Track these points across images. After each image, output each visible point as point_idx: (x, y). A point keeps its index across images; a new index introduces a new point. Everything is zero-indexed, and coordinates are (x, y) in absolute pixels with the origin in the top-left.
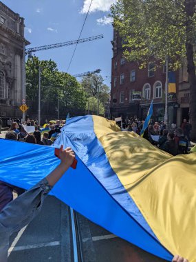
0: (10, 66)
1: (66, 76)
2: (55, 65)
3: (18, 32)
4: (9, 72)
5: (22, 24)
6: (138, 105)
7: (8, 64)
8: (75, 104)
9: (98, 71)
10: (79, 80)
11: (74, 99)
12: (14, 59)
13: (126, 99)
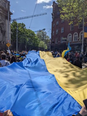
0: (3, 25)
1: (29, 31)
2: (24, 25)
3: (7, 8)
4: (2, 28)
5: (9, 5)
6: (65, 44)
7: (2, 24)
8: (34, 44)
9: (44, 29)
10: (36, 33)
11: (33, 42)
12: (5, 22)
13: (59, 42)
